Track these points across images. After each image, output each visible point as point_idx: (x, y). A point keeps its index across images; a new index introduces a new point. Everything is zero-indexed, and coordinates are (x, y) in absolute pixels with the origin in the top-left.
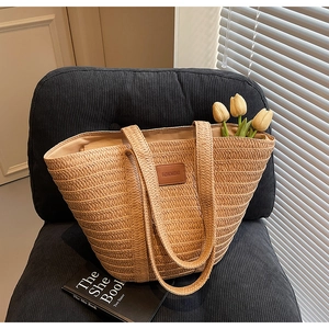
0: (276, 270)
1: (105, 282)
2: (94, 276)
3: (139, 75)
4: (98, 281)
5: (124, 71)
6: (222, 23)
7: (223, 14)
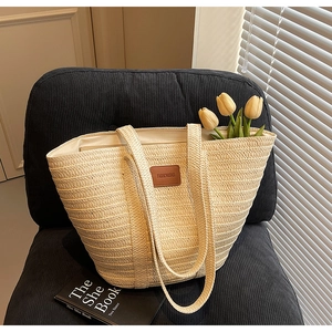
0: (277, 272)
1: (99, 291)
2: (87, 284)
3: (137, 75)
4: (91, 290)
5: (123, 72)
6: (245, 27)
7: (247, 18)
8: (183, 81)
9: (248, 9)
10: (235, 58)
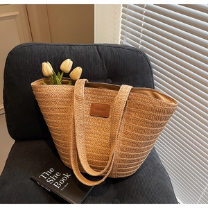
0: (159, 164)
1: (57, 175)
2: (51, 171)
3: (73, 47)
4: (53, 174)
5: (64, 45)
6: (123, 17)
7: (123, 11)
8: (101, 51)
9: (124, 6)
10: (118, 36)
